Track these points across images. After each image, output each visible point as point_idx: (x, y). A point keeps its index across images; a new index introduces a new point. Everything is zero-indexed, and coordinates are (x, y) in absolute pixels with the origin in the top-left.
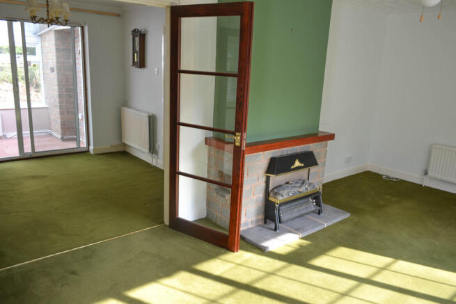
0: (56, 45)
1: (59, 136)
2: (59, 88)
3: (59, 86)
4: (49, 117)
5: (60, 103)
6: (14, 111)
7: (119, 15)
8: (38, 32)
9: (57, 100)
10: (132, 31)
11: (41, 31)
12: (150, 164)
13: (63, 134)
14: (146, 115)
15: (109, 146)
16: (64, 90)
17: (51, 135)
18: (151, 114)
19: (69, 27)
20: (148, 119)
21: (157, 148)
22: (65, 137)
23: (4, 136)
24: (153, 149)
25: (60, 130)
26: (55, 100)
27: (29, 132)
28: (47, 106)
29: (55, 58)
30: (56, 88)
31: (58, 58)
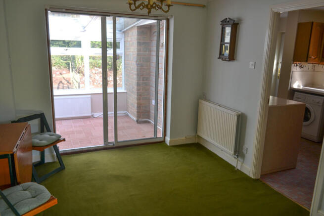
0: (138, 39)
1: (135, 119)
2: (137, 77)
3: (138, 75)
4: (127, 100)
5: (138, 90)
6: (102, 95)
7: (204, 6)
8: (123, 29)
9: (136, 87)
10: (222, 22)
11: (125, 28)
12: (234, 167)
13: (138, 117)
14: (234, 114)
15: (184, 138)
16: (141, 79)
17: (127, 116)
18: (240, 113)
19: (156, 21)
20: (236, 118)
21: (245, 152)
22: (140, 120)
23: (93, 115)
24: (239, 151)
25: (136, 113)
26: (133, 88)
27: (113, 113)
28: (125, 91)
29: (136, 50)
30: (135, 76)
31: (139, 50)
